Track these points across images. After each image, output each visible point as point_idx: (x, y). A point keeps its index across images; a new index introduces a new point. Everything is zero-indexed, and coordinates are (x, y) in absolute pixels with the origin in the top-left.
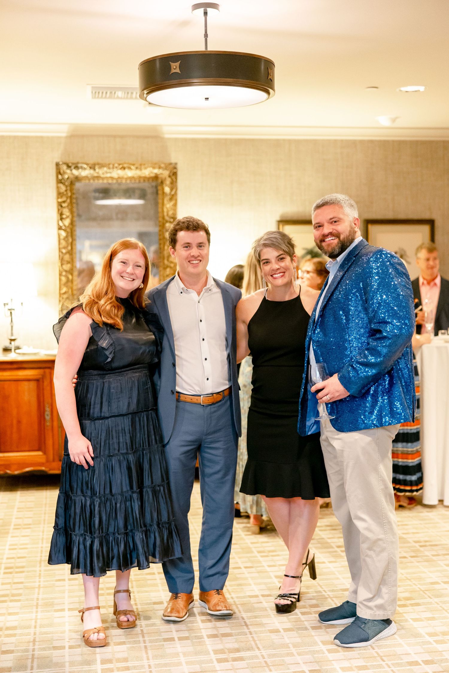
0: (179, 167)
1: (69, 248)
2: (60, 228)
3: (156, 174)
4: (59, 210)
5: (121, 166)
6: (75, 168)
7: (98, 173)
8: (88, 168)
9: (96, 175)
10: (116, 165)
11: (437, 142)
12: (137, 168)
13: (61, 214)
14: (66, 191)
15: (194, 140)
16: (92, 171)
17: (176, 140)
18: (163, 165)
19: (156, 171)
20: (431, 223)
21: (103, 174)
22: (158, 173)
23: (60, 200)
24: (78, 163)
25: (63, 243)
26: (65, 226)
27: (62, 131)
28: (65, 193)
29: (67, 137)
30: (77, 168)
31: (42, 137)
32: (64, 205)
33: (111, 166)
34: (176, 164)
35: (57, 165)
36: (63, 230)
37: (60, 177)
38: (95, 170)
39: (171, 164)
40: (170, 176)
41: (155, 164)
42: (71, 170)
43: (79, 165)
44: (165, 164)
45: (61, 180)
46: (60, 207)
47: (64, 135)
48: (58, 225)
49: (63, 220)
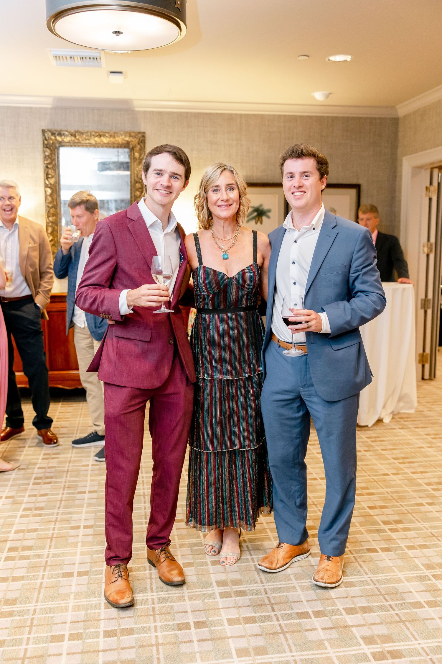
0: (148, 135)
1: (55, 203)
2: (46, 186)
3: (127, 141)
4: (45, 171)
5: (97, 134)
6: (58, 135)
7: (78, 140)
8: (70, 135)
9: (76, 141)
10: (93, 133)
11: (365, 119)
12: (111, 136)
13: (47, 174)
14: (51, 154)
15: (160, 113)
16: (73, 138)
17: (145, 112)
18: (133, 134)
19: (127, 139)
20: (357, 187)
21: (83, 140)
22: (129, 140)
23: (46, 162)
24: (61, 131)
25: (50, 199)
26: (51, 184)
27: (47, 103)
28: (50, 156)
29: (51, 109)
30: (60, 134)
31: (31, 108)
32: (49, 166)
33: (89, 134)
34: (144, 133)
35: (43, 131)
36: (49, 187)
37: (46, 142)
38: (75, 137)
39: (140, 133)
40: (139, 144)
41: (127, 132)
42: (55, 137)
43: (62, 133)
44: (134, 133)
45: (47, 145)
46: (46, 168)
47: (50, 106)
48: (45, 183)
49: (49, 180)
